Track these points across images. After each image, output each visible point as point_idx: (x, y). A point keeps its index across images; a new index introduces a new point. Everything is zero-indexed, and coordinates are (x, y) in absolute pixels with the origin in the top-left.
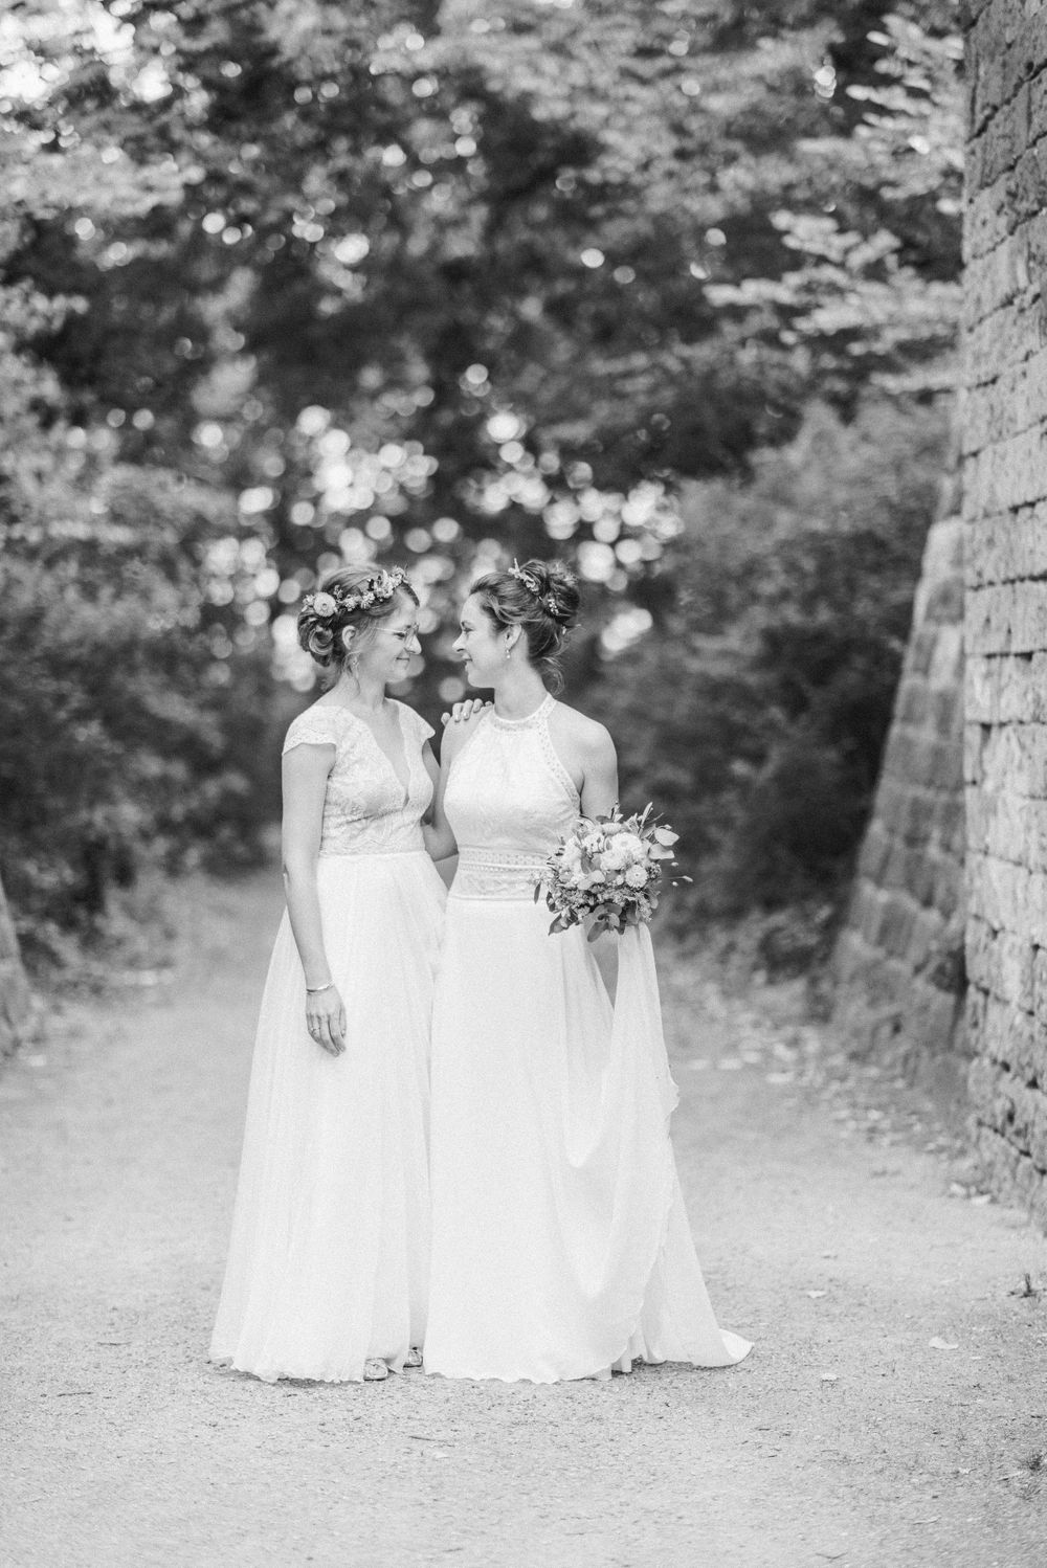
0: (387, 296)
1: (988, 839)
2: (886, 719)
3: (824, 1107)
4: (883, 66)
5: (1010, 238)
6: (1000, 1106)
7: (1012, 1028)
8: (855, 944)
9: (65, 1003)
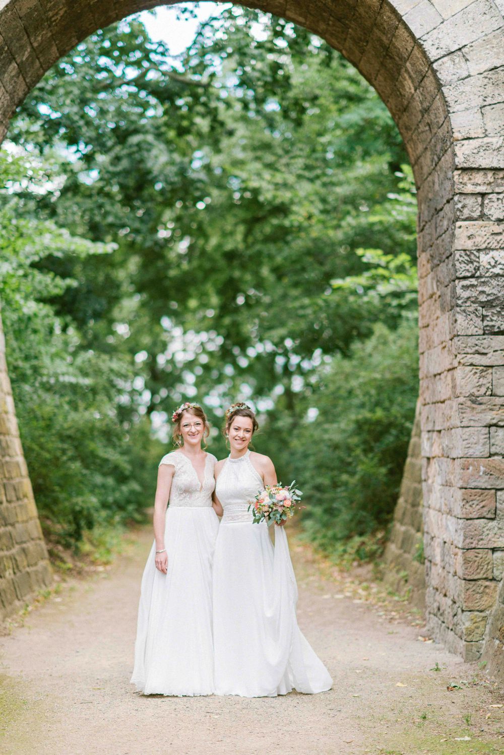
0: (200, 267)
1: (430, 502)
2: (404, 456)
3: (374, 611)
4: (401, 185)
5: (432, 273)
6: (436, 605)
7: (438, 574)
8: (393, 548)
9: (68, 579)
